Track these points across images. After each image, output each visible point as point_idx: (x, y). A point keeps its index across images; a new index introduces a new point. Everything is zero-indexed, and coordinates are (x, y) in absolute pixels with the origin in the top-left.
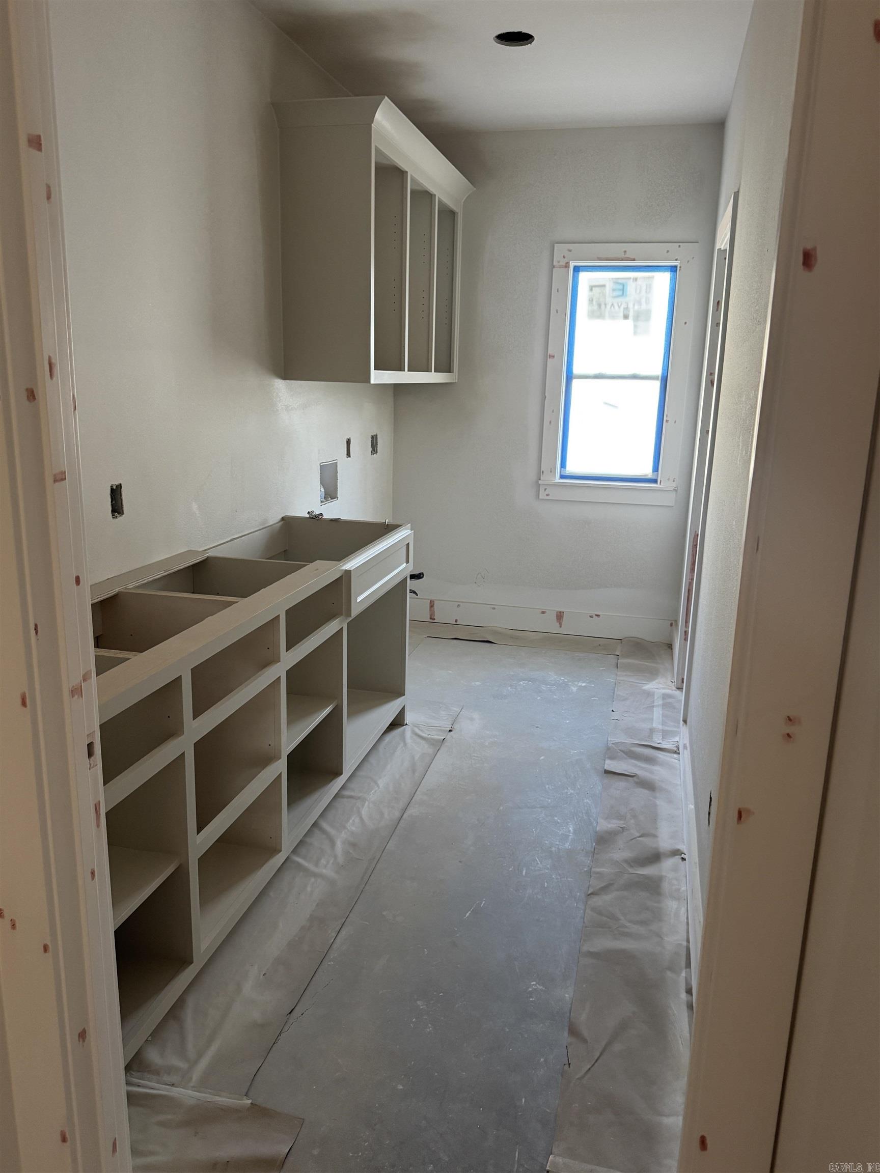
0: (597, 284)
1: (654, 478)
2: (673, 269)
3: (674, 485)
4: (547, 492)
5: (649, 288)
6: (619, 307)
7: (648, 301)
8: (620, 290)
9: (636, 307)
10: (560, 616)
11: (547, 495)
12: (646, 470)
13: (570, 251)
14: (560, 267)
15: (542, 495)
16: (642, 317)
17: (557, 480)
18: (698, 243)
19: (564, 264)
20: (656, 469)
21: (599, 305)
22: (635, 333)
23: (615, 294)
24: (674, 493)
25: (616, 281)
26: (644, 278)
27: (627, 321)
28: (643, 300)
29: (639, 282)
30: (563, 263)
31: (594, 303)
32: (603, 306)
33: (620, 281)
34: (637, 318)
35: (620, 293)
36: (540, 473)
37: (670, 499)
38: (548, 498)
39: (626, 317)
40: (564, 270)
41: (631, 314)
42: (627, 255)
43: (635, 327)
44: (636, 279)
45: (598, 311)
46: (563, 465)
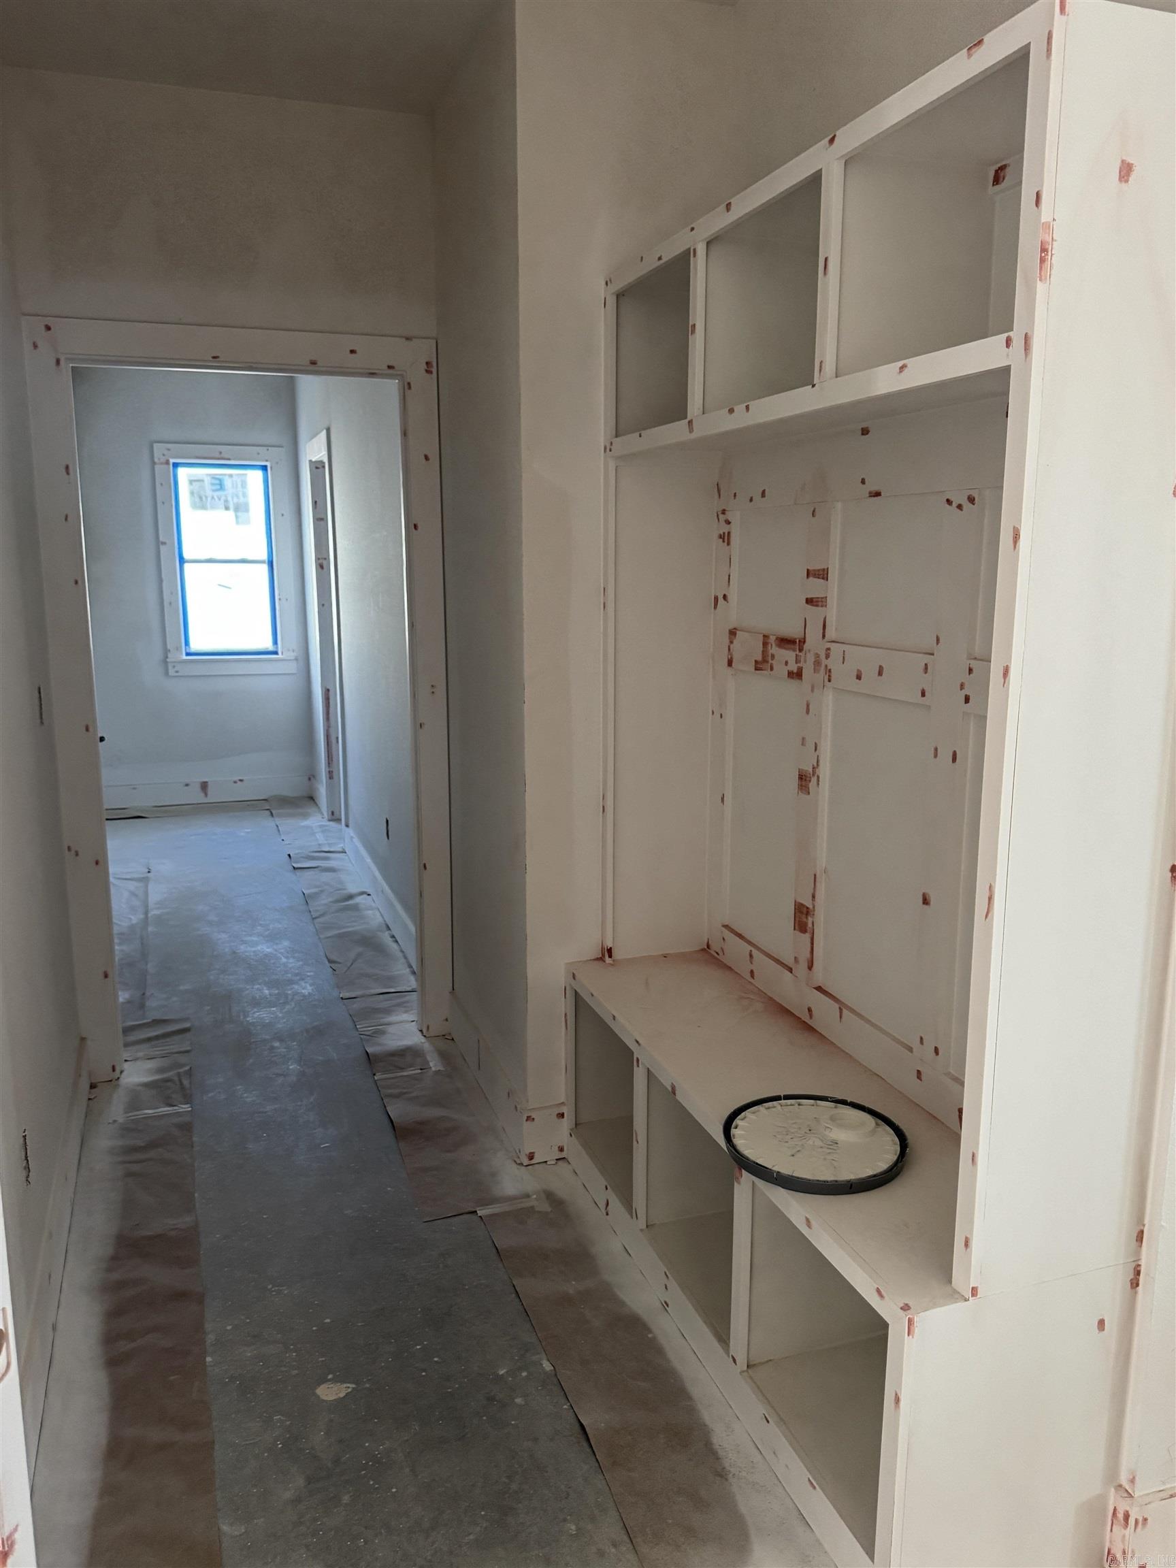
0: (195, 479)
1: (275, 650)
2: (264, 468)
3: (295, 654)
4: (176, 669)
5: (244, 484)
6: (220, 499)
7: (245, 495)
8: (218, 484)
9: (235, 500)
10: (204, 786)
11: (177, 672)
12: (268, 644)
13: (169, 450)
14: (162, 464)
15: (172, 672)
16: (240, 509)
17: (185, 657)
18: (282, 447)
19: (165, 461)
20: (275, 642)
21: (201, 498)
22: (237, 523)
23: (214, 488)
24: (295, 662)
25: (213, 477)
26: (238, 475)
27: (227, 512)
28: (240, 494)
29: (235, 478)
30: (163, 459)
31: (195, 495)
32: (204, 498)
33: (218, 477)
34: (237, 509)
35: (218, 487)
36: (166, 651)
37: (292, 668)
38: (177, 674)
39: (227, 508)
40: (165, 466)
41: (231, 506)
42: (223, 455)
43: (237, 517)
44: (231, 476)
45: (201, 502)
46: (187, 643)
